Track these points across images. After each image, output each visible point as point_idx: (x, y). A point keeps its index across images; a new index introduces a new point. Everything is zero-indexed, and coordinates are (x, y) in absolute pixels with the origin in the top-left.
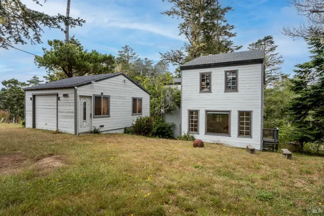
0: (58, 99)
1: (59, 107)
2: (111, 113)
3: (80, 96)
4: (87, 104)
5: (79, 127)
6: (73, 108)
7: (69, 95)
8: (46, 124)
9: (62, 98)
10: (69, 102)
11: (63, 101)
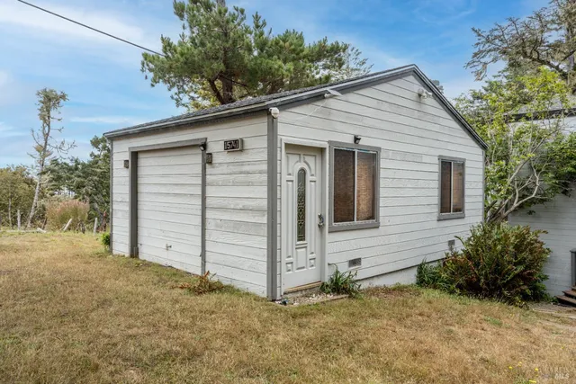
0: (208, 160)
1: (210, 191)
2: (382, 212)
3: (288, 146)
4: (309, 178)
5: (282, 269)
6: (263, 192)
7: (248, 144)
8: (168, 247)
9: (221, 156)
10: (246, 168)
11: (224, 169)
